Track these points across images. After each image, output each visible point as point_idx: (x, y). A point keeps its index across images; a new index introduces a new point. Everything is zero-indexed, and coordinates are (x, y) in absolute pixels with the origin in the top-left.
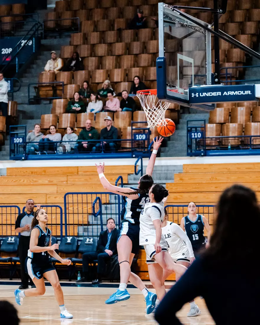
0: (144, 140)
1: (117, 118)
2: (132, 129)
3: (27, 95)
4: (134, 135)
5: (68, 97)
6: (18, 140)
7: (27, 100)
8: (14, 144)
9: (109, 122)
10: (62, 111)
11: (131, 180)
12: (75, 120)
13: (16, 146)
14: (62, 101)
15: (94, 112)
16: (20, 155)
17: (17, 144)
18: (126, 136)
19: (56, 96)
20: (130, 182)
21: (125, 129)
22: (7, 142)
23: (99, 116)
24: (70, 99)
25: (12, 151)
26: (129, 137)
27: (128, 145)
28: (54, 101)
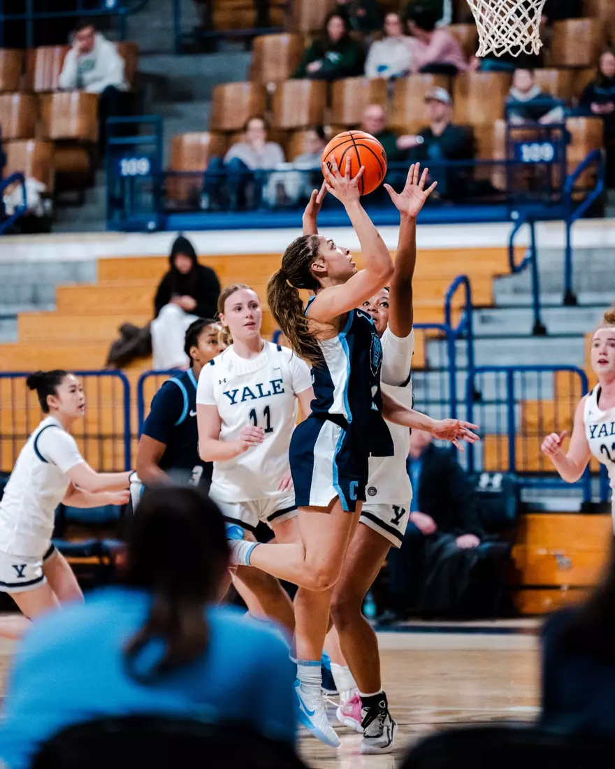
0: (549, 164)
1: (465, 93)
2: (510, 127)
3: (170, 23)
4: (513, 146)
5: (305, 26)
6: (135, 167)
7: (169, 41)
8: (123, 179)
9: (440, 109)
10: (283, 71)
11: (503, 292)
12: (324, 101)
13: (127, 185)
14: (284, 40)
15: (386, 74)
16: (140, 217)
17: (132, 178)
18: (490, 149)
19: (266, 25)
20: (501, 299)
21: (489, 128)
22: (101, 176)
23: (402, 88)
24: (313, 32)
25: (115, 203)
26: (499, 155)
27: (498, 180)
28: (258, 40)
